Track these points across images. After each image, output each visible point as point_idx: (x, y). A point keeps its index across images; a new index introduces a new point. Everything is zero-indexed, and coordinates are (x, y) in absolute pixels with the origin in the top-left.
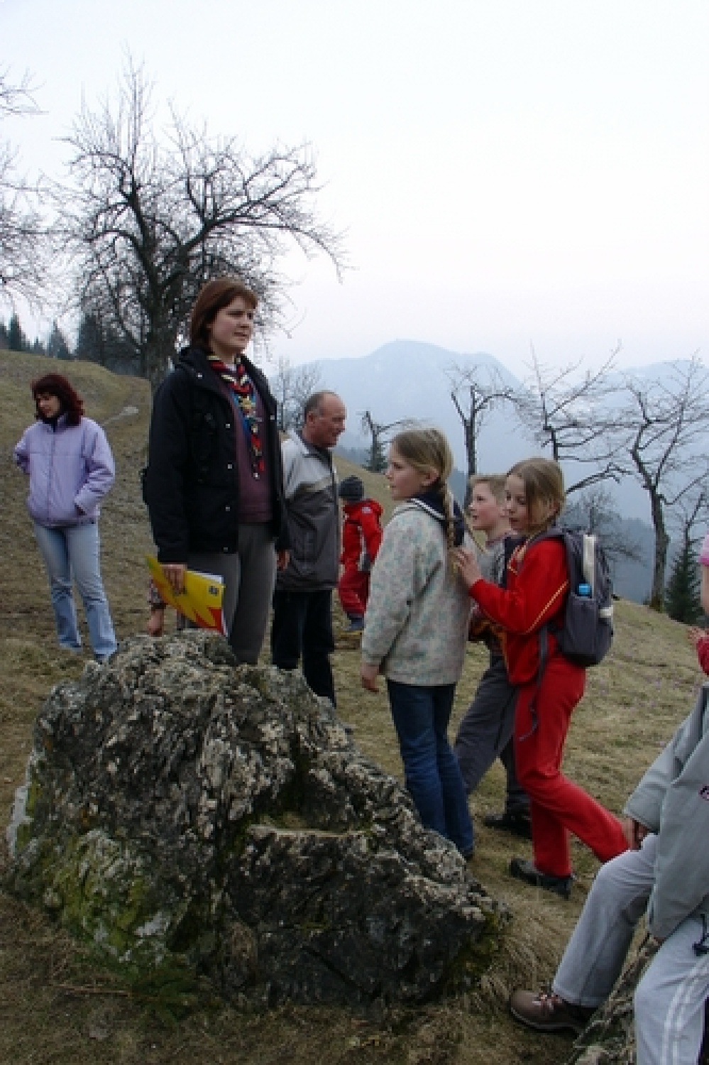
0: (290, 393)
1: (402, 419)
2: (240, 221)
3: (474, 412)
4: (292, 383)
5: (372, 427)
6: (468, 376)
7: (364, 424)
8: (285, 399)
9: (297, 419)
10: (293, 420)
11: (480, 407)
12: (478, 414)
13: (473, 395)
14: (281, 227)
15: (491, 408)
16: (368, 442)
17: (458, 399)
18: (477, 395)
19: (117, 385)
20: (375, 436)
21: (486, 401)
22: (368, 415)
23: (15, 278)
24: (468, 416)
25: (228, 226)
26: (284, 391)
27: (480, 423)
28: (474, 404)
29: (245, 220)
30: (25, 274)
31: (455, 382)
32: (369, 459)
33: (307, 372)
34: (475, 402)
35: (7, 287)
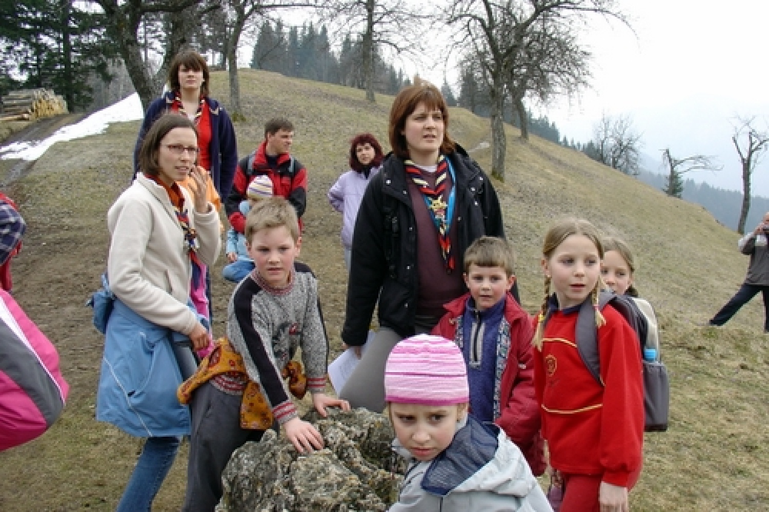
0: (609, 133)
1: (695, 155)
2: (564, 5)
3: (751, 153)
4: (611, 126)
5: (670, 161)
6: (748, 124)
7: (664, 158)
8: (606, 138)
9: (614, 153)
10: (611, 154)
11: (757, 149)
12: (754, 155)
13: (751, 138)
14: (596, 10)
15: (766, 149)
16: (668, 172)
17: (738, 142)
18: (754, 139)
19: (478, 126)
20: (672, 168)
21: (761, 143)
22: (668, 152)
23: (406, 49)
24: (745, 156)
25: (555, 9)
26: (605, 132)
27: (755, 161)
28: (751, 146)
29: (568, 5)
30: (413, 45)
31: (736, 128)
32: (668, 184)
33: (623, 119)
34: (752, 144)
35: (400, 55)
